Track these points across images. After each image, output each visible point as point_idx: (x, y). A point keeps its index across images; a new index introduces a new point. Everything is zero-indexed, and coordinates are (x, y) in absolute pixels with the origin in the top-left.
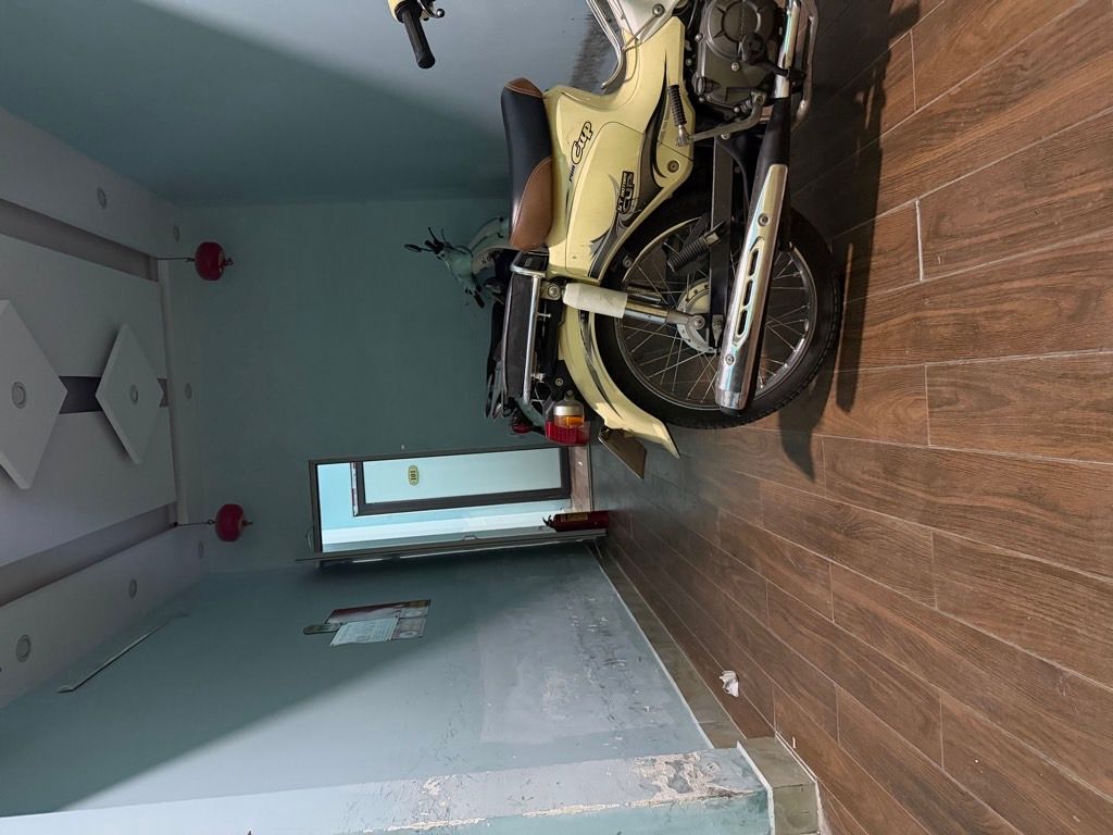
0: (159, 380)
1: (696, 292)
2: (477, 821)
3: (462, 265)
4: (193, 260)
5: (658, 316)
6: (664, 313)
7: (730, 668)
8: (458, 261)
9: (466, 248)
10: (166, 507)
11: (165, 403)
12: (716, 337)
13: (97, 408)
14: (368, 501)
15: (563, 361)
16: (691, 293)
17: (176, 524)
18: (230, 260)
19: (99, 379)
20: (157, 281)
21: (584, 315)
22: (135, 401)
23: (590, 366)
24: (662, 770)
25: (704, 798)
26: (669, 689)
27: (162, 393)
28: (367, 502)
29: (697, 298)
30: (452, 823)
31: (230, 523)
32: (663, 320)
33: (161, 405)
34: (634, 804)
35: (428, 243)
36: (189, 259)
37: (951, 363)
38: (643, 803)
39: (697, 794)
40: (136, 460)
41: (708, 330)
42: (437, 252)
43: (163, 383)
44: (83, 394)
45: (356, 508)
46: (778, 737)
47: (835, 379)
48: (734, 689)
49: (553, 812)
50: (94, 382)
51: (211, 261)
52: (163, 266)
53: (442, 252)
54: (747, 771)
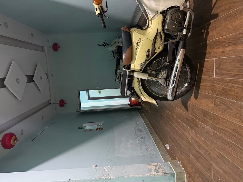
1: (163, 73)
2: (115, 177)
4: (52, 47)
5: (154, 79)
6: (156, 79)
7: (167, 144)
9: (111, 45)
10: (48, 100)
11: (47, 78)
12: (168, 84)
13: (33, 81)
15: (133, 87)
16: (162, 73)
17: (51, 103)
18: (60, 47)
19: (34, 75)
20: (44, 52)
21: (138, 79)
22: (41, 79)
23: (139, 88)
24: (153, 167)
26: (154, 145)
27: (47, 77)
28: (90, 97)
29: (163, 74)
30: (110, 178)
31: (62, 103)
32: (156, 80)
34: (147, 175)
35: (102, 44)
36: (51, 47)
37: (220, 97)
38: (149, 175)
39: (160, 173)
40: (42, 91)
41: (166, 82)
42: (104, 46)
43: (47, 74)
44: (31, 79)
45: (88, 99)
46: (177, 160)
47: (194, 92)
48: (168, 148)
49: (130, 176)
50: (33, 76)
51: (56, 47)
52: (46, 48)
53: (106, 46)
54: (170, 168)
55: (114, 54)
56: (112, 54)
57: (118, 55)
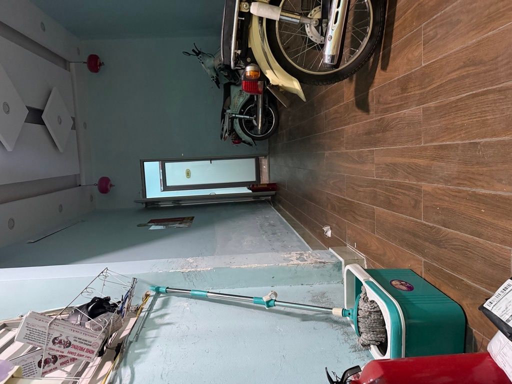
0: (72, 117)
1: (315, 11)
2: (209, 269)
3: (210, 62)
4: (86, 63)
5: (295, 19)
6: (299, 17)
7: (327, 225)
8: (208, 60)
9: (212, 55)
10: (75, 175)
11: (74, 128)
12: (324, 31)
13: (42, 123)
14: (167, 185)
15: (251, 48)
16: (313, 11)
17: (80, 185)
18: (103, 63)
19: (43, 111)
20: (70, 71)
21: (261, 19)
22: (60, 123)
23: (263, 50)
24: (294, 255)
25: (312, 264)
27: (72, 122)
29: (316, 14)
30: (198, 270)
31: (104, 186)
33: (72, 129)
34: (280, 265)
35: (193, 51)
36: (84, 62)
37: (434, 18)
38: (284, 264)
39: (309, 262)
40: (61, 149)
42: (198, 55)
43: (74, 119)
44: (36, 116)
45: (162, 188)
46: (349, 246)
47: (380, 57)
48: (329, 234)
49: (243, 266)
50: (41, 112)
51: (94, 63)
52: (72, 65)
53: (200, 55)
54: (333, 256)
55: (217, 75)
56: (215, 75)
57: (227, 75)
